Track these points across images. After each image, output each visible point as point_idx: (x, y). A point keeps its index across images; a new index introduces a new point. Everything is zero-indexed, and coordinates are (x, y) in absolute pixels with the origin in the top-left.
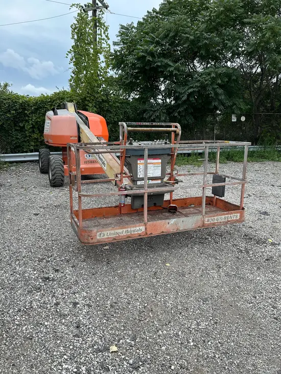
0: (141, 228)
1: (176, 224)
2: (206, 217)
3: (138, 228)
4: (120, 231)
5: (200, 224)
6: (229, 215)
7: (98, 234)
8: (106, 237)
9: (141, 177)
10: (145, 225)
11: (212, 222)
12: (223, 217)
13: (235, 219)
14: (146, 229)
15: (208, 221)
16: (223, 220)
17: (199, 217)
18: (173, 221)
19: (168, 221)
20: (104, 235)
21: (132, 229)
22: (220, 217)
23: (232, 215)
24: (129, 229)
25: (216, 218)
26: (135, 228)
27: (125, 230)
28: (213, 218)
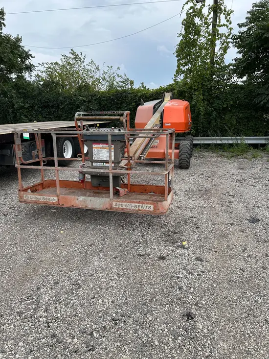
0: (55, 198)
1: (84, 201)
2: (114, 201)
3: (52, 198)
4: (39, 197)
5: (108, 206)
6: (141, 205)
7: (25, 195)
8: (29, 199)
9: (96, 159)
10: (58, 196)
11: (120, 207)
12: (133, 205)
13: (147, 209)
14: (58, 200)
15: (116, 205)
16: (133, 208)
17: (107, 200)
18: (81, 198)
19: (77, 197)
20: (28, 198)
21: (48, 198)
22: (129, 204)
23: (143, 205)
24: (45, 197)
25: (125, 204)
26: (49, 198)
27: (42, 197)
28: (121, 203)
